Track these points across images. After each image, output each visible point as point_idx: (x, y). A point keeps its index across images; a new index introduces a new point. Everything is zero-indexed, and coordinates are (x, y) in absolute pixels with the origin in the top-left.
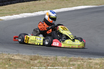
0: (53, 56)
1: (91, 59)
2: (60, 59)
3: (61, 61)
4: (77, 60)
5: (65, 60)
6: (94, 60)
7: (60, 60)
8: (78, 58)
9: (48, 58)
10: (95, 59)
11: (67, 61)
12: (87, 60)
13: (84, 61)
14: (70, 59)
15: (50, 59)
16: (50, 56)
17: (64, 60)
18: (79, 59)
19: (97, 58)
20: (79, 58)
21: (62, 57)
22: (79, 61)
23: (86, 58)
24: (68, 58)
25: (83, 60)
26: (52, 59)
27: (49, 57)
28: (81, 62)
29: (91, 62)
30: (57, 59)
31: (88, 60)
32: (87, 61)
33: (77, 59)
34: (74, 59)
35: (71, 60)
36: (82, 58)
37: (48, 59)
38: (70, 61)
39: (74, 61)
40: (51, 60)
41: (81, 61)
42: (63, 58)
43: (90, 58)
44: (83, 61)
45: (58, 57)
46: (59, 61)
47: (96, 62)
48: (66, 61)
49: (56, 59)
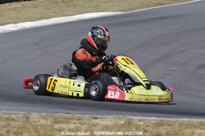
0: (22, 114)
1: (96, 118)
2: (36, 118)
3: (37, 123)
4: (68, 120)
5: (46, 120)
6: (103, 120)
7: (36, 120)
8: (72, 116)
9: (12, 116)
10: (105, 118)
11: (49, 123)
12: (88, 119)
13: (82, 122)
14: (55, 119)
15: (15, 118)
16: (17, 114)
17: (43, 122)
18: (73, 119)
19: (109, 116)
20: (74, 117)
21: (39, 114)
22: (72, 121)
23: (87, 116)
24: (52, 117)
25: (80, 120)
26: (20, 118)
27: (15, 114)
28: (75, 123)
29: (95, 124)
30: (30, 119)
31: (91, 121)
32: (88, 121)
33: (70, 119)
34: (64, 118)
35: (57, 120)
36: (80, 117)
37: (13, 120)
38: (55, 123)
39: (63, 123)
40: (18, 121)
41: (77, 122)
42: (42, 117)
43: (95, 116)
44: (80, 123)
45: (31, 114)
46: (33, 123)
47: (106, 123)
48: (47, 122)
49: (28, 118)
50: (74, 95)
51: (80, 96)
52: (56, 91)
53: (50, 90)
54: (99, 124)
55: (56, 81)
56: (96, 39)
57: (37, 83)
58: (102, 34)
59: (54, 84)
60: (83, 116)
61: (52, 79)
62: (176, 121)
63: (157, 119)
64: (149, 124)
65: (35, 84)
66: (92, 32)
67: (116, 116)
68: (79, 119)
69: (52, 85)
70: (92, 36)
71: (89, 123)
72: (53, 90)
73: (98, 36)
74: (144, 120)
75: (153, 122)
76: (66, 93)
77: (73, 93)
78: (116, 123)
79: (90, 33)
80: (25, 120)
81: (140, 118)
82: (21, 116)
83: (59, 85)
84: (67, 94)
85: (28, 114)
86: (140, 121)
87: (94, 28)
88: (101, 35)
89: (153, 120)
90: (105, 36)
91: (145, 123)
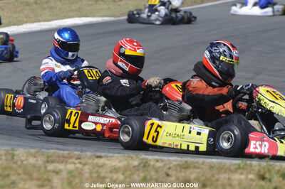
50: (190, 149)
51: (200, 150)
52: (159, 143)
53: (150, 141)
55: (159, 126)
56: (217, 62)
57: (126, 130)
58: (227, 53)
59: (156, 131)
60: (83, 153)
61: (152, 124)
63: (179, 159)
64: (171, 165)
65: (124, 132)
66: (210, 52)
67: (126, 155)
68: (78, 158)
69: (153, 133)
70: (211, 57)
71: (92, 163)
72: (155, 142)
73: (221, 59)
74: (162, 161)
75: (175, 163)
76: (177, 145)
77: (188, 146)
79: (208, 53)
81: (156, 157)
83: (165, 133)
84: (179, 147)
86: (157, 161)
87: (212, 45)
88: (225, 56)
89: (174, 161)
90: (231, 56)
91: (165, 165)
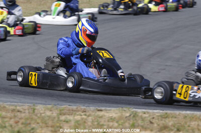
54: (105, 116)
62: (180, 113)
78: (122, 115)
80: (31, 111)
82: (26, 107)
85: (34, 105)
